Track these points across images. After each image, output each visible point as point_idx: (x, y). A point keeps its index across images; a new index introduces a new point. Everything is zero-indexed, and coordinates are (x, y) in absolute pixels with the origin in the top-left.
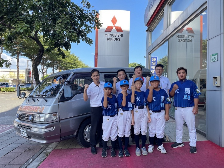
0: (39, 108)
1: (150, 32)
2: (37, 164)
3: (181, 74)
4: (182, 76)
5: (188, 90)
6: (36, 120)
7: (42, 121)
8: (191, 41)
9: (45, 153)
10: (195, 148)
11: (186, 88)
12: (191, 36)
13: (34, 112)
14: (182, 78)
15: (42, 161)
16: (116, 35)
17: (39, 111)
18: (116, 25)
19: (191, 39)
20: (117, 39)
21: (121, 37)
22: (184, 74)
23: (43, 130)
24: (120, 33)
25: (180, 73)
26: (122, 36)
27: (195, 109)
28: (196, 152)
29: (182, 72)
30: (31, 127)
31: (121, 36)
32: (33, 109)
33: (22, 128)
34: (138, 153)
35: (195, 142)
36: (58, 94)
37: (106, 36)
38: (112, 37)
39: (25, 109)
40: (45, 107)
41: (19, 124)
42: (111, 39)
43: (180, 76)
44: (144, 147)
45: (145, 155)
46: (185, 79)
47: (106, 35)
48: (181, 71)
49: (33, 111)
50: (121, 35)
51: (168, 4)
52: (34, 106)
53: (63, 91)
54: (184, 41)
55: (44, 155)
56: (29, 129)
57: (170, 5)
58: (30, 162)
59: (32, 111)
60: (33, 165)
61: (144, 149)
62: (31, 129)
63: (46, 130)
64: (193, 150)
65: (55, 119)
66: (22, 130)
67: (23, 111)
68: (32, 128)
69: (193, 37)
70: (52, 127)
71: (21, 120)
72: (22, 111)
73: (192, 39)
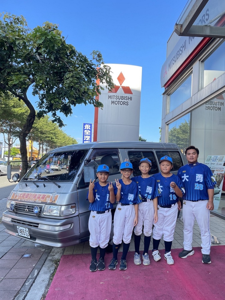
0: (49, 197)
1: (168, 95)
2: (47, 276)
3: (191, 155)
4: (191, 158)
5: (200, 177)
6: (44, 214)
7: (55, 215)
8: (220, 109)
9: (51, 260)
10: (208, 256)
11: (197, 174)
12: (219, 103)
13: (40, 202)
14: (192, 161)
15: (52, 272)
16: (122, 98)
17: (49, 202)
18: (124, 85)
19: (219, 106)
20: (124, 103)
21: (129, 101)
22: (195, 155)
23: (57, 228)
24: (129, 95)
25: (189, 154)
26: (131, 99)
27: (210, 204)
28: (210, 262)
29: (193, 152)
30: (38, 224)
31: (129, 99)
32: (39, 198)
33: (19, 224)
34: (137, 261)
35: (209, 248)
36: (76, 178)
37: (110, 99)
38: (118, 100)
39: (23, 197)
40: (59, 195)
41: (13, 219)
42: (116, 102)
43: (190, 158)
44: (146, 254)
45: (146, 264)
46: (196, 162)
47: (109, 97)
48: (191, 151)
49: (39, 200)
50: (129, 97)
51: (200, 60)
52: (40, 194)
53: (83, 174)
54: (211, 109)
55: (51, 263)
56: (33, 227)
57: (202, 62)
58: (36, 274)
59: (37, 201)
60: (42, 279)
61: (145, 256)
62: (38, 227)
63: (62, 228)
64: (207, 259)
65: (73, 213)
66: (21, 228)
67: (19, 200)
68: (40, 225)
69: (223, 104)
70: (69, 224)
71: (16, 213)
72: (17, 200)
73: (221, 106)
